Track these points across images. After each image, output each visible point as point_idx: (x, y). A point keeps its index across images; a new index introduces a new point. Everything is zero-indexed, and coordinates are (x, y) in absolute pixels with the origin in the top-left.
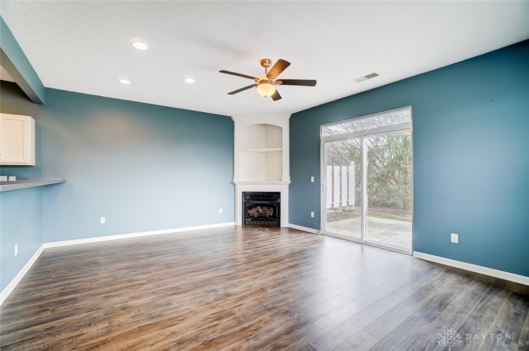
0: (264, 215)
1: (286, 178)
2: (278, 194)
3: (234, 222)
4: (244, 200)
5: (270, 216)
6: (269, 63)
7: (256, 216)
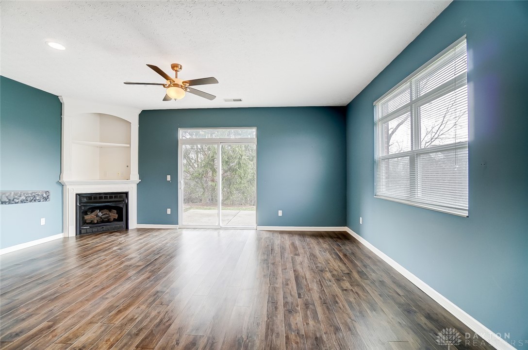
0: (106, 219)
1: (135, 177)
2: (127, 194)
3: (62, 234)
4: (78, 204)
5: (114, 219)
6: (181, 68)
7: (96, 222)
